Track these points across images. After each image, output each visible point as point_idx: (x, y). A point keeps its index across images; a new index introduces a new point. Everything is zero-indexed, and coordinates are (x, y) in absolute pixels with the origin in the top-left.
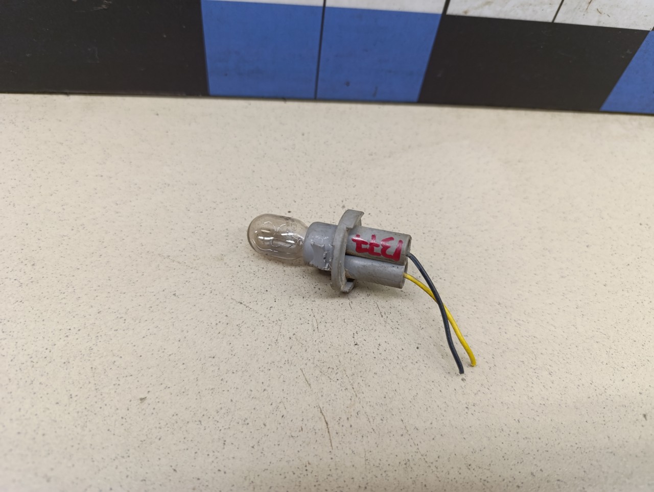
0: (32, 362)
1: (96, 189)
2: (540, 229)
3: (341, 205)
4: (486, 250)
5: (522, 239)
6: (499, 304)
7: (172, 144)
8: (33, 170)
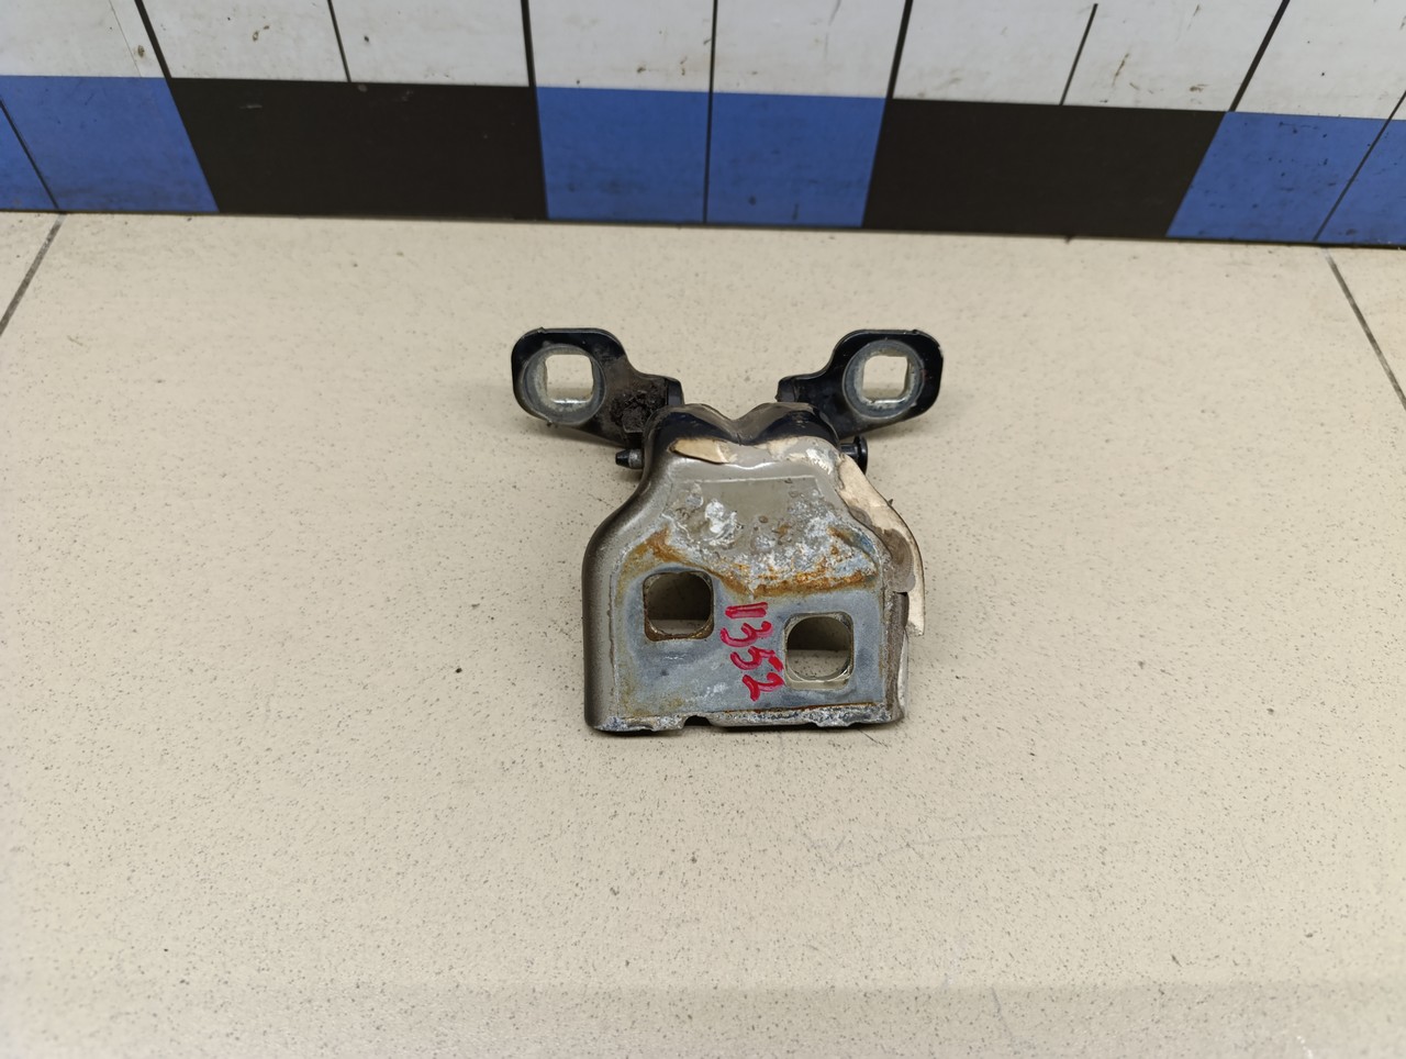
0: (339, 559)
1: (407, 350)
2: (1036, 415)
3: (744, 377)
4: (948, 443)
5: (1006, 429)
6: (955, 513)
7: (509, 288)
8: (321, 323)
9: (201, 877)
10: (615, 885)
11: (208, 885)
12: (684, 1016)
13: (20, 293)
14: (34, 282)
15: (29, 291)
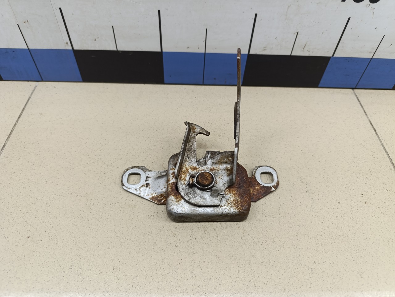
9: (74, 243)
10: (176, 245)
13: (27, 103)
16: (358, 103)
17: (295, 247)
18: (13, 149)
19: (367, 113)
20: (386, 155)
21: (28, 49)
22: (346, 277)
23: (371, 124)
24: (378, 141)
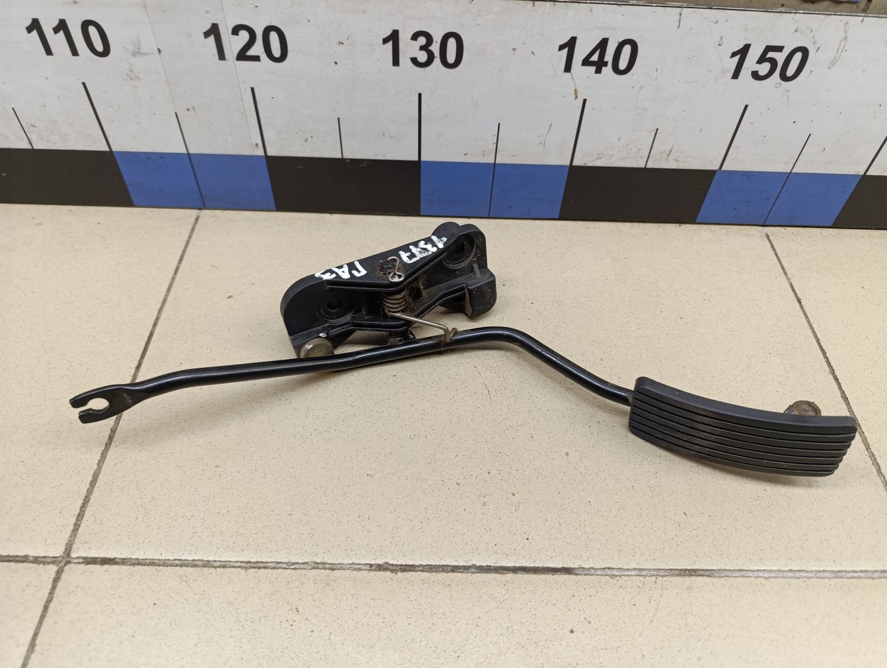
9: (293, 476)
10: (458, 481)
11: (296, 480)
12: (488, 529)
13: (186, 246)
14: (192, 241)
15: (190, 245)
16: (773, 252)
17: (652, 489)
18: (174, 326)
19: (786, 270)
20: (816, 344)
21: (188, 154)
22: (736, 537)
23: (793, 290)
24: (804, 319)
